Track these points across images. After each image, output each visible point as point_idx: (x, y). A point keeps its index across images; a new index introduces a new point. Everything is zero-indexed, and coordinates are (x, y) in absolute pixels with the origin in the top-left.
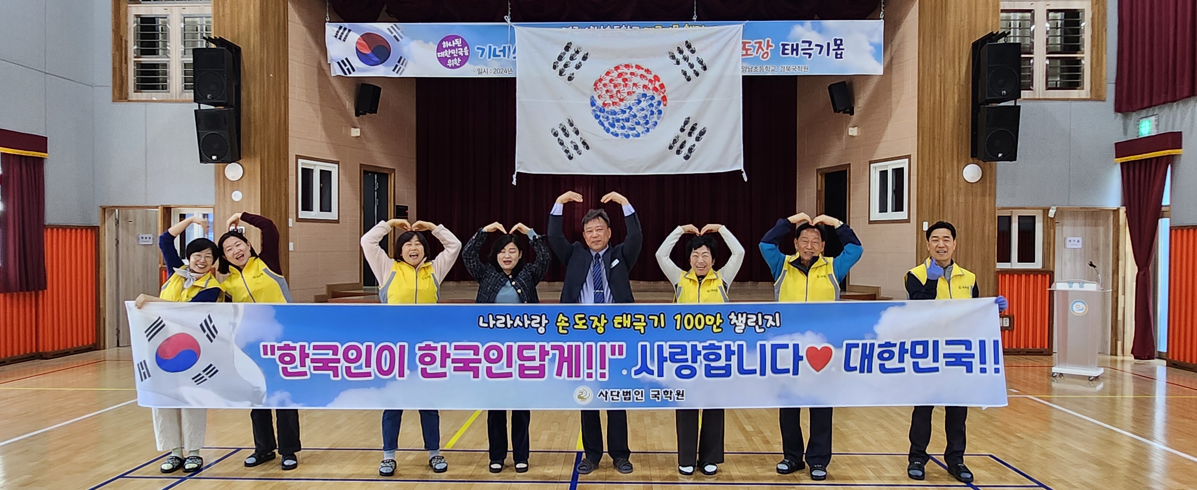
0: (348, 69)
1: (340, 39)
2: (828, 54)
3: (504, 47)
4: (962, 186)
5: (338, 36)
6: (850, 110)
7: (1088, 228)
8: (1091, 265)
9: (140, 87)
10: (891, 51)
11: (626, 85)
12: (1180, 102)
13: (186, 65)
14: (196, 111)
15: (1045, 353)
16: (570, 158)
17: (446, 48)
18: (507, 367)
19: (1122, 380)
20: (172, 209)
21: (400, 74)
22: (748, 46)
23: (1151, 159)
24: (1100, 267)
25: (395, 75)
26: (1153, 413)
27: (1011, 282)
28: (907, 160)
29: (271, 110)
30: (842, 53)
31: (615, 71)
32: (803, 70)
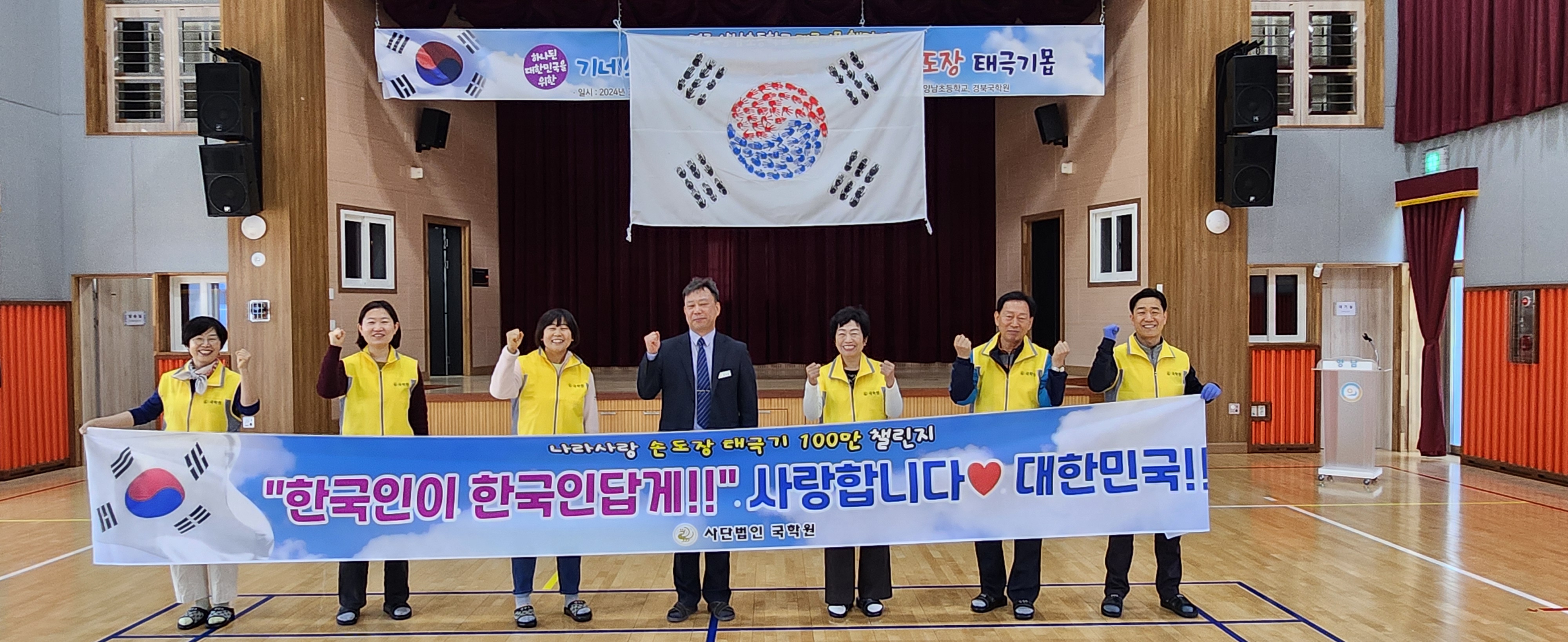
0: (406, 90)
1: (394, 50)
2: (1034, 70)
3: (614, 61)
4: (1205, 237)
5: (392, 47)
6: (1063, 141)
7: (1364, 291)
8: (1366, 338)
9: (123, 115)
10: (1114, 64)
11: (774, 109)
12: (1474, 130)
13: (186, 85)
14: (200, 147)
15: (1310, 450)
16: (702, 205)
17: (536, 62)
18: (588, 501)
19: (1407, 483)
20: (171, 278)
21: (476, 97)
22: (932, 59)
23: (1440, 202)
24: (1377, 339)
25: (468, 97)
26: (1446, 524)
27: (1267, 360)
28: (1136, 205)
29: (302, 146)
30: (1052, 67)
31: (759, 92)
32: (1002, 89)
